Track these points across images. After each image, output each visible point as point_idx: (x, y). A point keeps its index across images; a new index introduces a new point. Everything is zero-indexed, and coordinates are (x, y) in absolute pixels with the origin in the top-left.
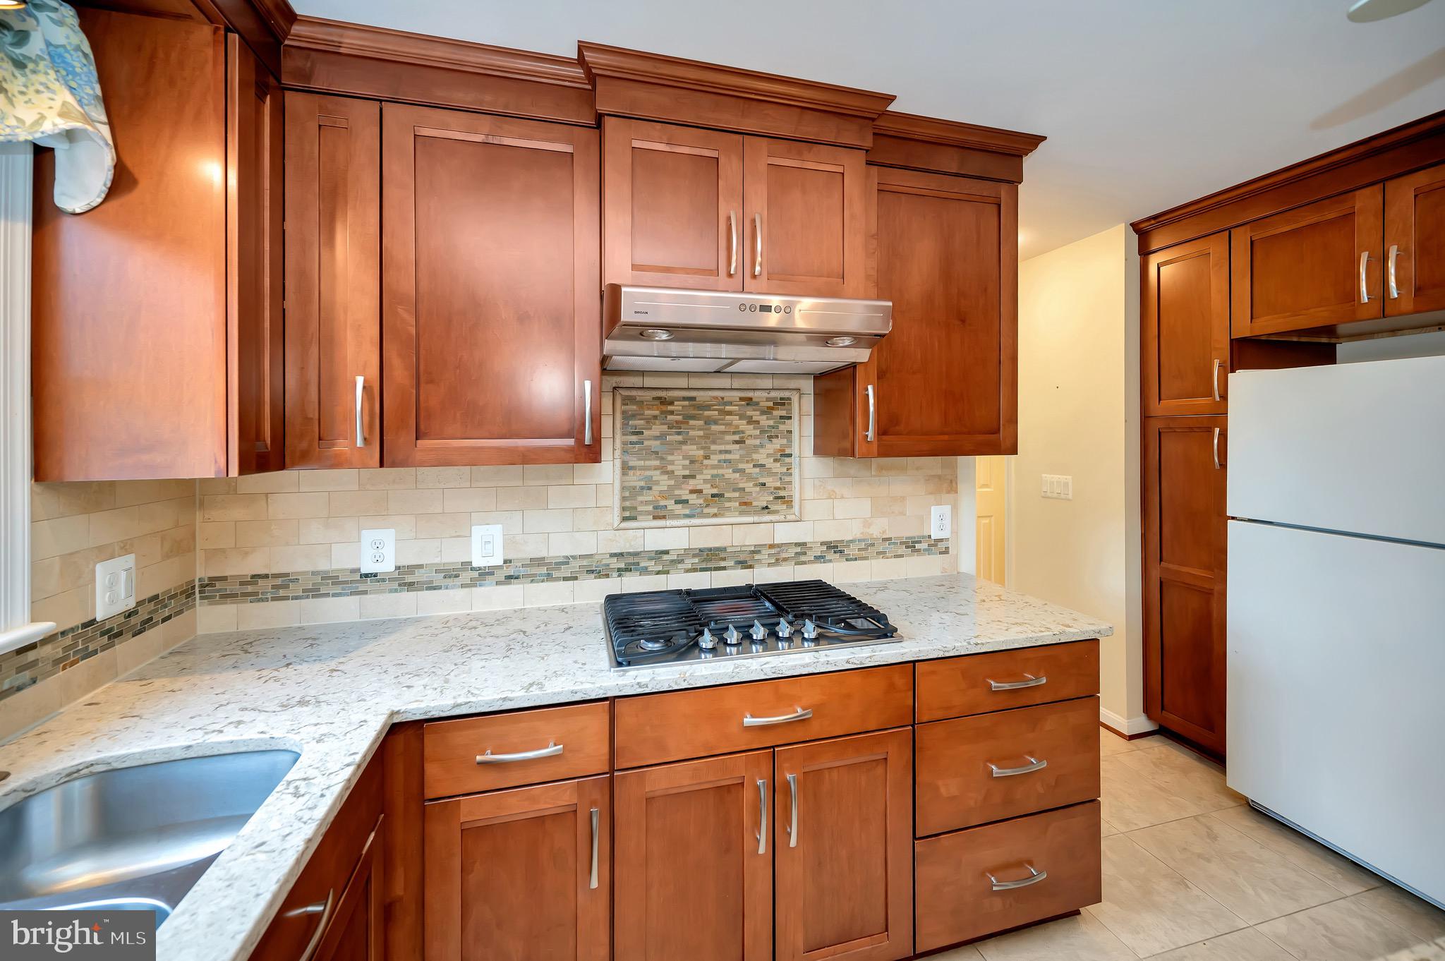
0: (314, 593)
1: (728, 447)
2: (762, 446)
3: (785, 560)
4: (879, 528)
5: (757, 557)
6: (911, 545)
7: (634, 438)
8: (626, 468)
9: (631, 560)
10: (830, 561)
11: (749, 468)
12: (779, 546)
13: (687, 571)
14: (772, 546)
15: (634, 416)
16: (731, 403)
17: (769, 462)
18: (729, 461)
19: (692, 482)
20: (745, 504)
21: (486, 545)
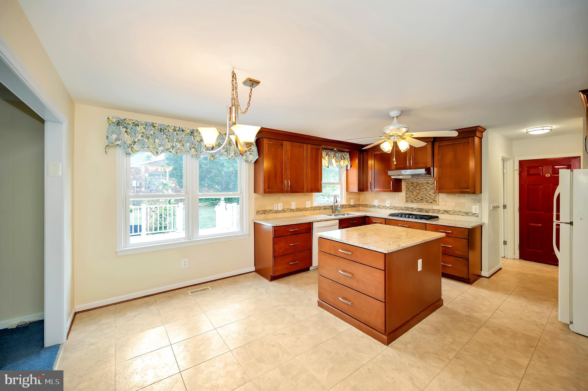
0: (370, 207)
1: (424, 191)
2: (431, 191)
3: (435, 212)
4: (457, 209)
5: (429, 211)
6: (467, 214)
7: (408, 189)
8: (406, 194)
9: (407, 208)
10: (445, 214)
11: (428, 195)
12: (434, 210)
13: (416, 212)
14: (432, 209)
15: (408, 186)
16: (424, 183)
17: (432, 194)
18: (424, 193)
19: (417, 197)
20: (427, 201)
21: (388, 204)
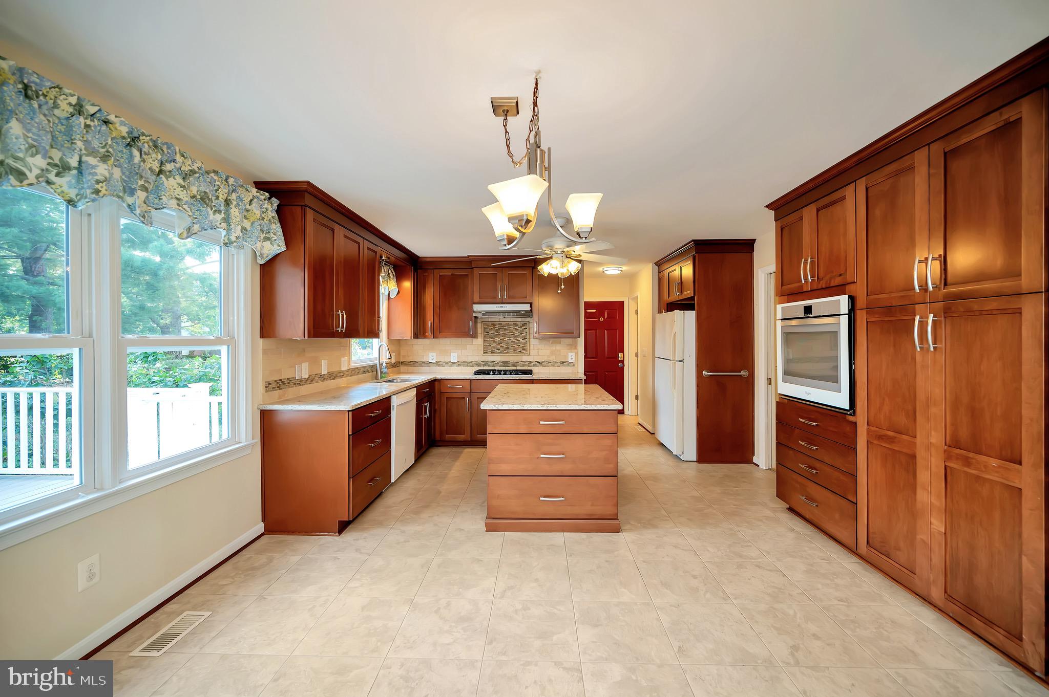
0: (421, 366)
1: (510, 336)
2: (518, 336)
3: (526, 365)
4: (552, 359)
5: (518, 364)
6: (562, 363)
7: (486, 334)
8: (484, 341)
9: (486, 363)
10: (538, 366)
11: (515, 341)
13: (499, 366)
14: (524, 361)
15: (486, 328)
16: (511, 325)
17: (521, 340)
18: (510, 339)
19: (501, 344)
20: (515, 350)
21: (454, 358)
